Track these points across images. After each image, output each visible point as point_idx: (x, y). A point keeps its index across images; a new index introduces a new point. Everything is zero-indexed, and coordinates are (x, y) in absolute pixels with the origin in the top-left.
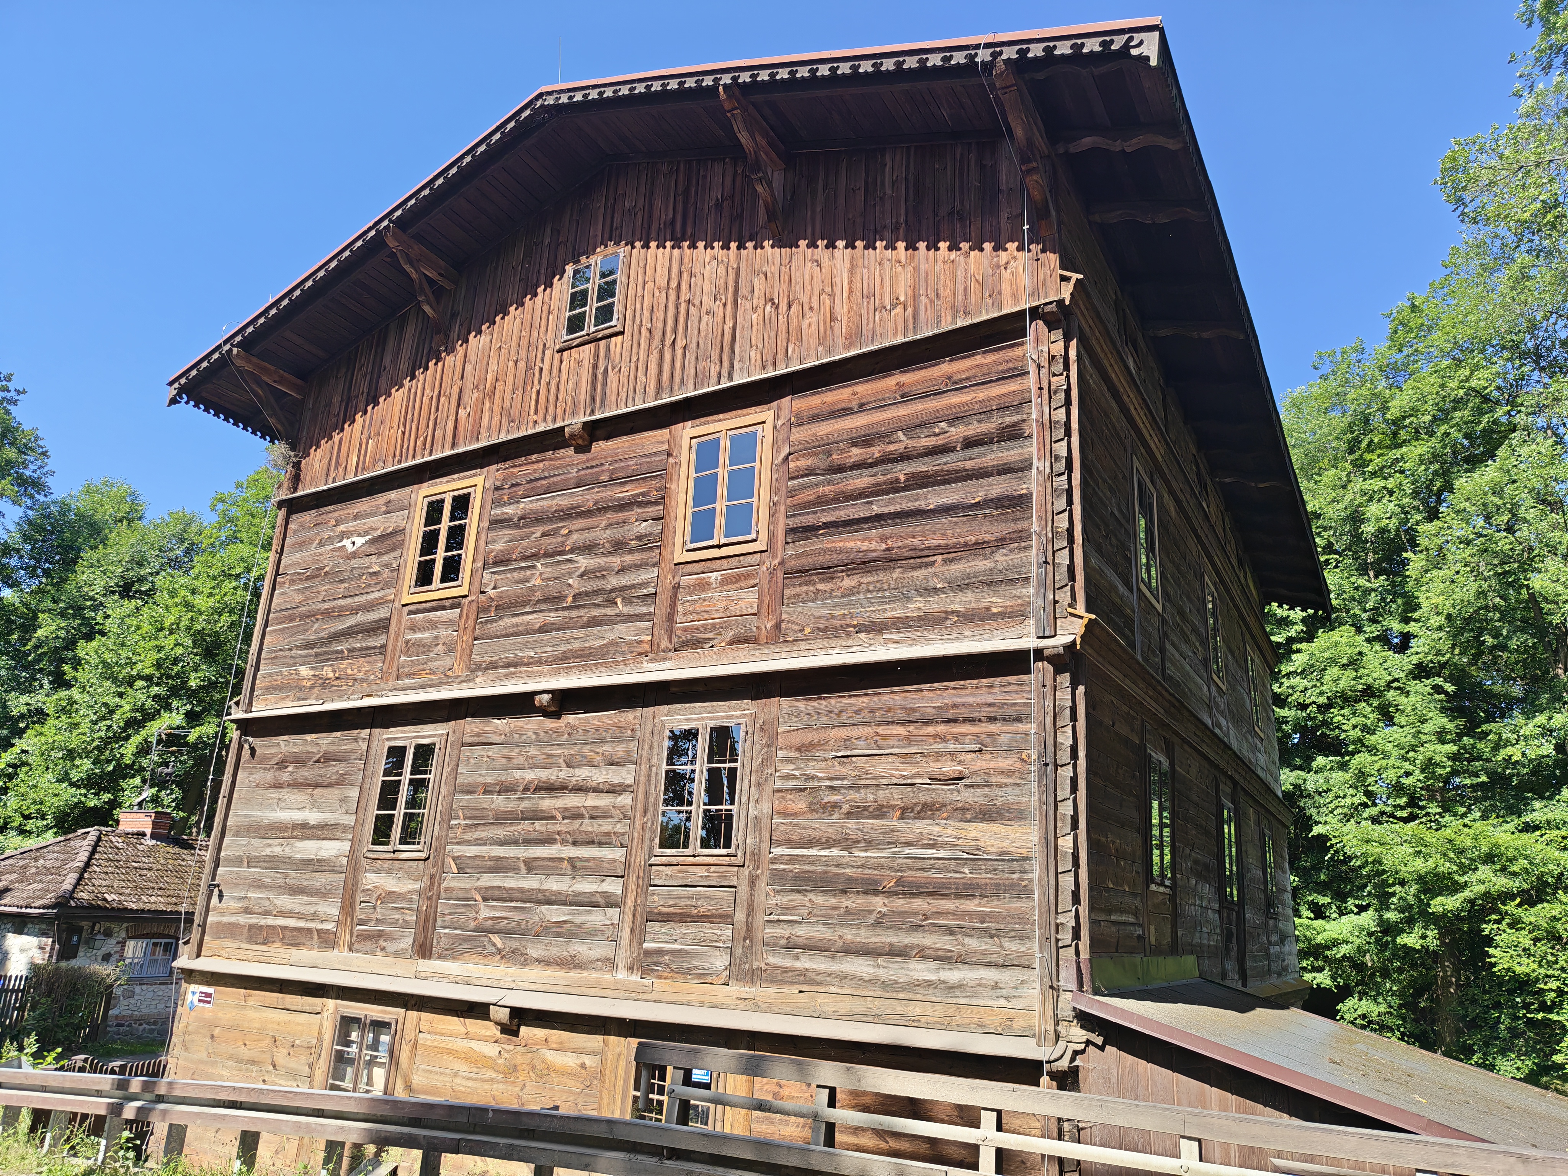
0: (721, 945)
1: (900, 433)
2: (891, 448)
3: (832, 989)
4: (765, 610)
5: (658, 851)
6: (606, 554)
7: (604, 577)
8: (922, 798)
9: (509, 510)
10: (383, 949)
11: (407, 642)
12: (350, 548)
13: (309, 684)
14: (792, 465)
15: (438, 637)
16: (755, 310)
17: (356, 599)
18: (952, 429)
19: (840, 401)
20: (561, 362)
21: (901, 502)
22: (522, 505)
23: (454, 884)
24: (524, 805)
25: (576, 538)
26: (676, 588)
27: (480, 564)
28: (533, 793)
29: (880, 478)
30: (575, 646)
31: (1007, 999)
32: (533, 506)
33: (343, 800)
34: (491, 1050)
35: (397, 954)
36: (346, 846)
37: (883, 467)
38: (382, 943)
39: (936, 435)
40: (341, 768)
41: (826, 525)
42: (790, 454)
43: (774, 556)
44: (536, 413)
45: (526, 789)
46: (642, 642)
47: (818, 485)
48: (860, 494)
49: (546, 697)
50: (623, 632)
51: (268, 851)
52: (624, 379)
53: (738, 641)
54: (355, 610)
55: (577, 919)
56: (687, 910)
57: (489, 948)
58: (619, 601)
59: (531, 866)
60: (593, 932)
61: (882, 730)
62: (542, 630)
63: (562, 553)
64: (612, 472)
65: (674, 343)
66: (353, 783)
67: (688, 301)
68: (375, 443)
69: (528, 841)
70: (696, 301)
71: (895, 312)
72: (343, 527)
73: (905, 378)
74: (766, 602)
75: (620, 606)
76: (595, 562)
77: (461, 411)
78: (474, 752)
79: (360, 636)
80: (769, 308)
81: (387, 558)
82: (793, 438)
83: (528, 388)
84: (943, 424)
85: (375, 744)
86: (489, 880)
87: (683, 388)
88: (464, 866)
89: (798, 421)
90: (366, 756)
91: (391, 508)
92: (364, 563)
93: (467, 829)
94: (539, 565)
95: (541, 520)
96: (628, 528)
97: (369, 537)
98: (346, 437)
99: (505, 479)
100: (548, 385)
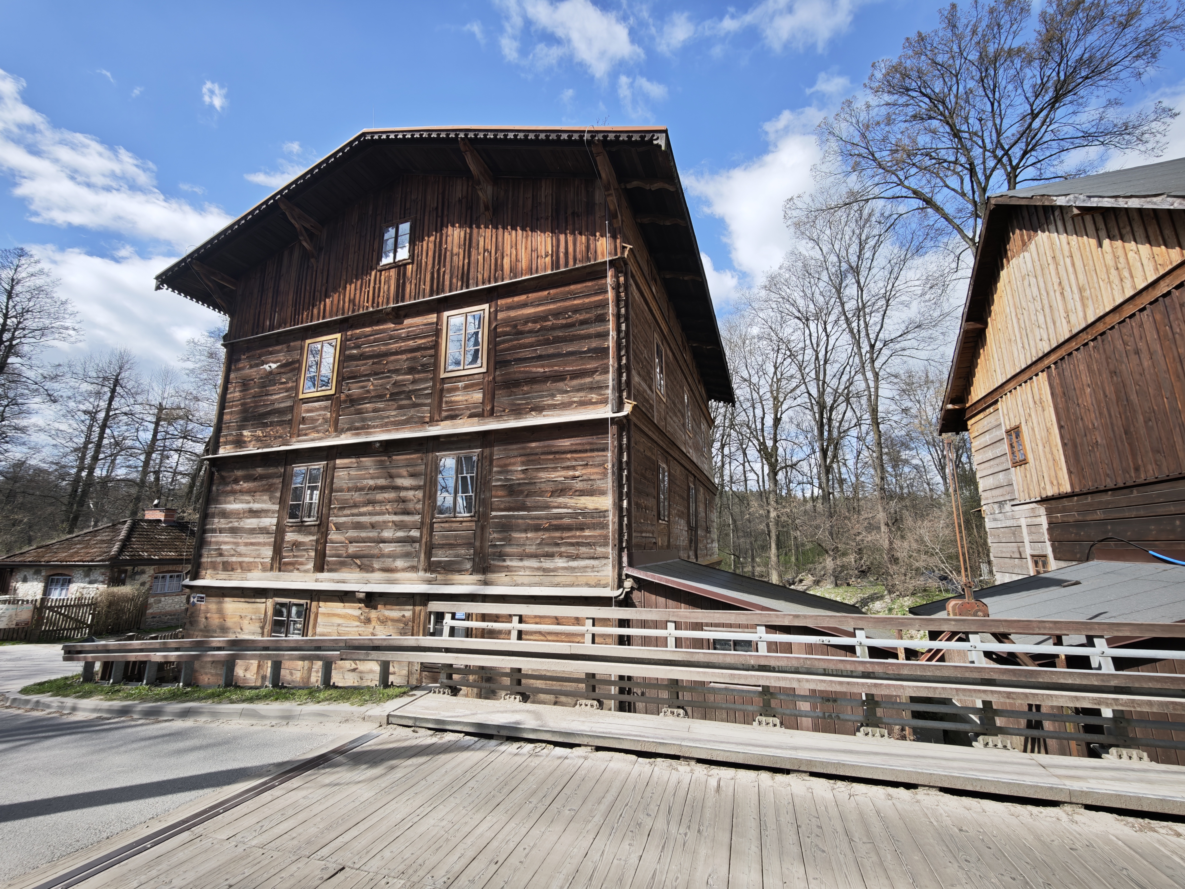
0: (468, 557)
1: (550, 317)
2: (546, 324)
3: (520, 573)
4: (486, 402)
5: (437, 516)
6: (406, 374)
7: (405, 385)
8: (560, 487)
9: (355, 351)
10: (298, 569)
11: (303, 418)
12: (269, 369)
13: (249, 440)
14: (498, 330)
15: (320, 415)
16: (479, 254)
17: (274, 396)
18: (574, 316)
19: (520, 301)
20: (380, 276)
21: (551, 351)
22: (362, 349)
23: (335, 537)
24: (368, 497)
25: (391, 366)
26: (442, 390)
27: (341, 378)
28: (374, 490)
29: (541, 338)
30: (393, 419)
31: (598, 572)
32: (368, 350)
33: (272, 498)
34: (357, 613)
35: (306, 571)
36: (274, 521)
37: (541, 333)
38: (297, 566)
39: (567, 318)
40: (270, 482)
41: (515, 360)
42: (496, 325)
43: (490, 375)
44: (368, 302)
45: (369, 489)
46: (425, 417)
47: (513, 340)
48: (531, 345)
49: (378, 445)
50: (416, 412)
51: (230, 525)
52: (413, 286)
53: (472, 416)
54: (273, 402)
55: (396, 550)
56: (452, 542)
57: (354, 565)
58: (413, 397)
59: (373, 526)
60: (406, 555)
61: (542, 457)
62: (375, 411)
63: (383, 373)
64: (408, 332)
65: (439, 270)
66: (276, 489)
67: (446, 248)
68: (280, 315)
69: (370, 514)
70: (449, 248)
71: (547, 259)
72: (263, 358)
73: (552, 291)
74: (487, 397)
75: (414, 399)
76: (400, 378)
77: (327, 300)
78: (342, 472)
79: (277, 415)
80: (486, 254)
81: (290, 375)
82: (499, 318)
83: (363, 289)
84: (570, 313)
85: (288, 469)
86: (352, 533)
87: (444, 292)
88: (339, 527)
89: (500, 310)
90: (283, 475)
91: (291, 349)
92: (277, 377)
93: (340, 509)
94: (372, 379)
95: (371, 357)
96: (417, 360)
97: (279, 364)
98: (262, 311)
99: (352, 335)
100: (374, 288)
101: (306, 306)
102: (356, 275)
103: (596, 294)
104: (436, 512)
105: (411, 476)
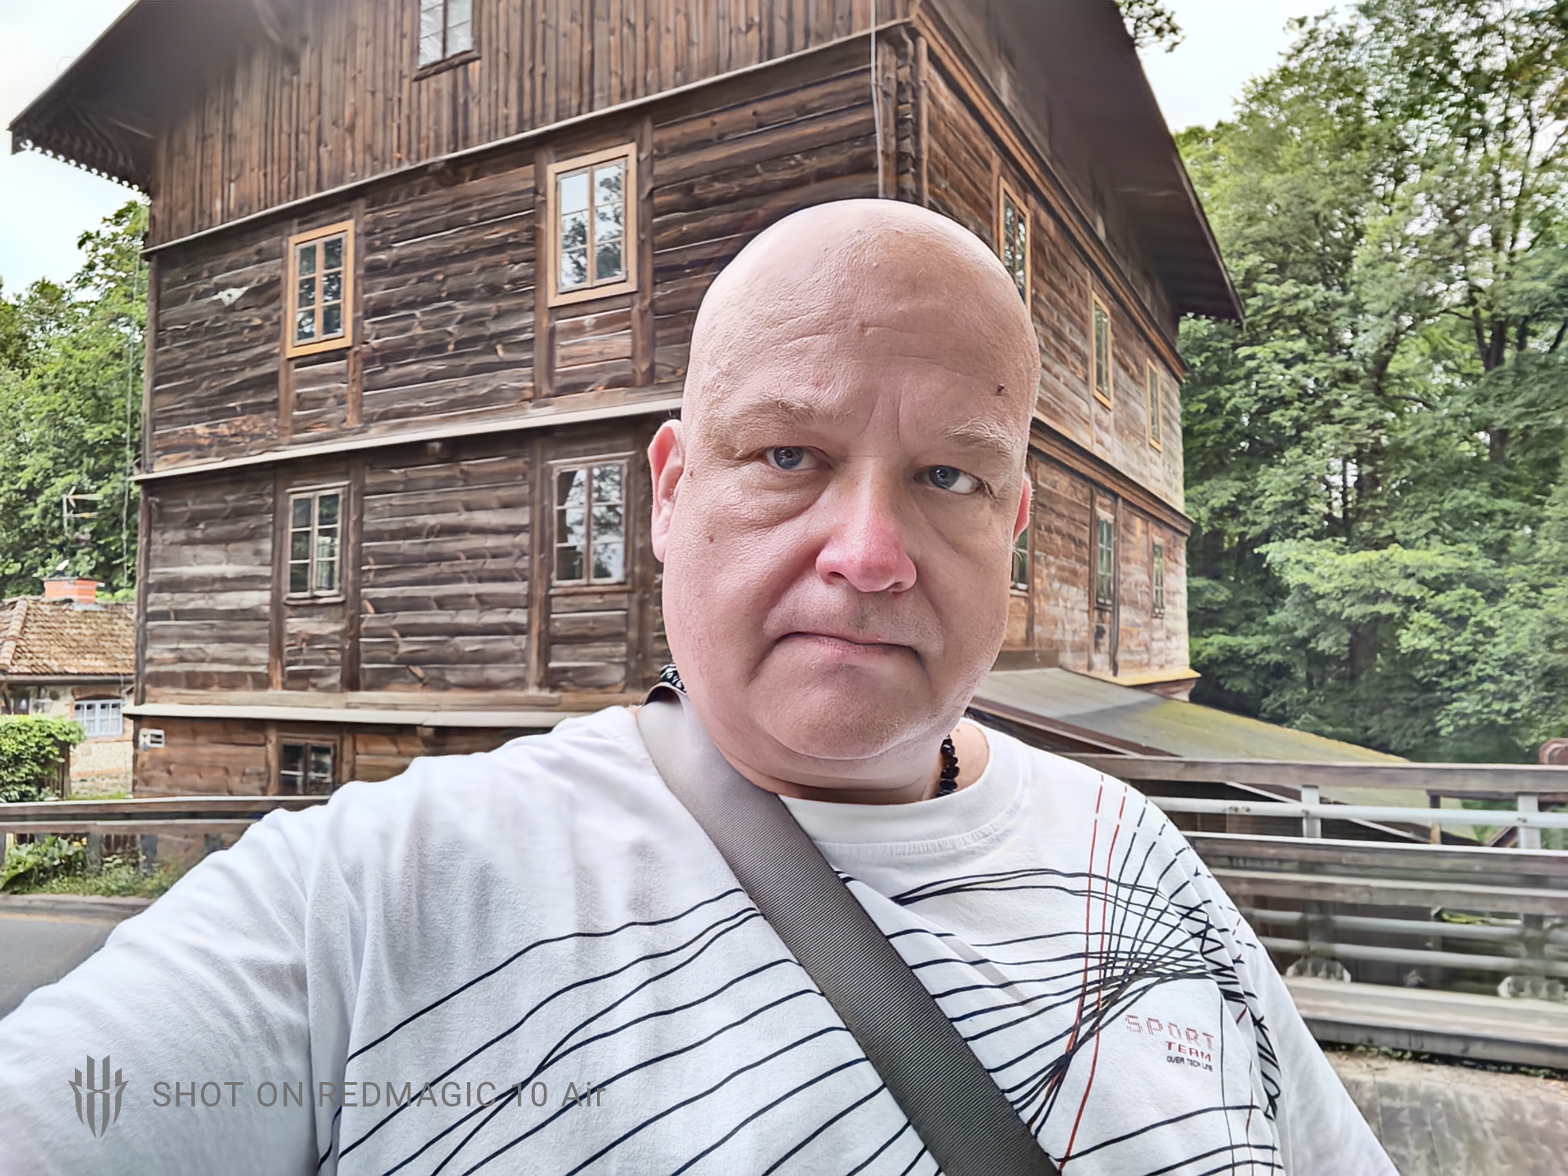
0: (617, 660)
1: (758, 167)
2: (750, 182)
4: (639, 353)
5: (556, 583)
6: (482, 300)
7: (482, 324)
9: (382, 256)
10: (314, 686)
11: (298, 395)
12: (227, 301)
13: (207, 442)
14: (657, 200)
15: (327, 390)
16: (612, 32)
17: (242, 354)
18: (807, 162)
19: (698, 132)
20: (419, 92)
22: (395, 251)
23: (373, 624)
24: (429, 548)
25: (452, 283)
26: (552, 332)
27: (360, 314)
28: (438, 536)
29: (741, 213)
30: (461, 395)
32: (405, 252)
33: (258, 553)
35: (329, 689)
36: (266, 596)
37: (743, 202)
38: (313, 681)
39: (792, 168)
40: (252, 522)
41: (693, 264)
42: (653, 189)
43: (643, 298)
44: (399, 151)
45: (428, 535)
46: (524, 388)
47: (681, 221)
48: (722, 231)
49: (437, 445)
50: (506, 380)
51: (191, 606)
52: (485, 110)
53: (613, 384)
54: (242, 366)
55: (489, 647)
56: (585, 631)
57: (411, 678)
59: (442, 603)
60: (503, 658)
62: (429, 378)
63: (440, 300)
64: (482, 211)
65: (532, 70)
66: (264, 536)
67: (544, 22)
68: (237, 187)
69: (436, 581)
70: (552, 22)
71: (750, 35)
72: (216, 279)
73: (761, 107)
74: (640, 344)
75: (501, 353)
76: (473, 308)
77: (322, 149)
78: (377, 502)
79: (251, 392)
80: (626, 30)
81: (267, 310)
82: (656, 172)
83: (389, 122)
84: (798, 156)
85: (280, 498)
86: (404, 618)
87: (544, 120)
88: (379, 606)
89: (660, 153)
90: (273, 510)
91: (263, 257)
92: (244, 316)
93: (379, 573)
94: (417, 313)
95: (413, 266)
96: (501, 271)
97: (245, 289)
98: (206, 180)
99: (376, 222)
100: (409, 118)
101: (284, 165)
102: (373, 93)
103: (851, 109)
104: (554, 575)
105: (506, 505)
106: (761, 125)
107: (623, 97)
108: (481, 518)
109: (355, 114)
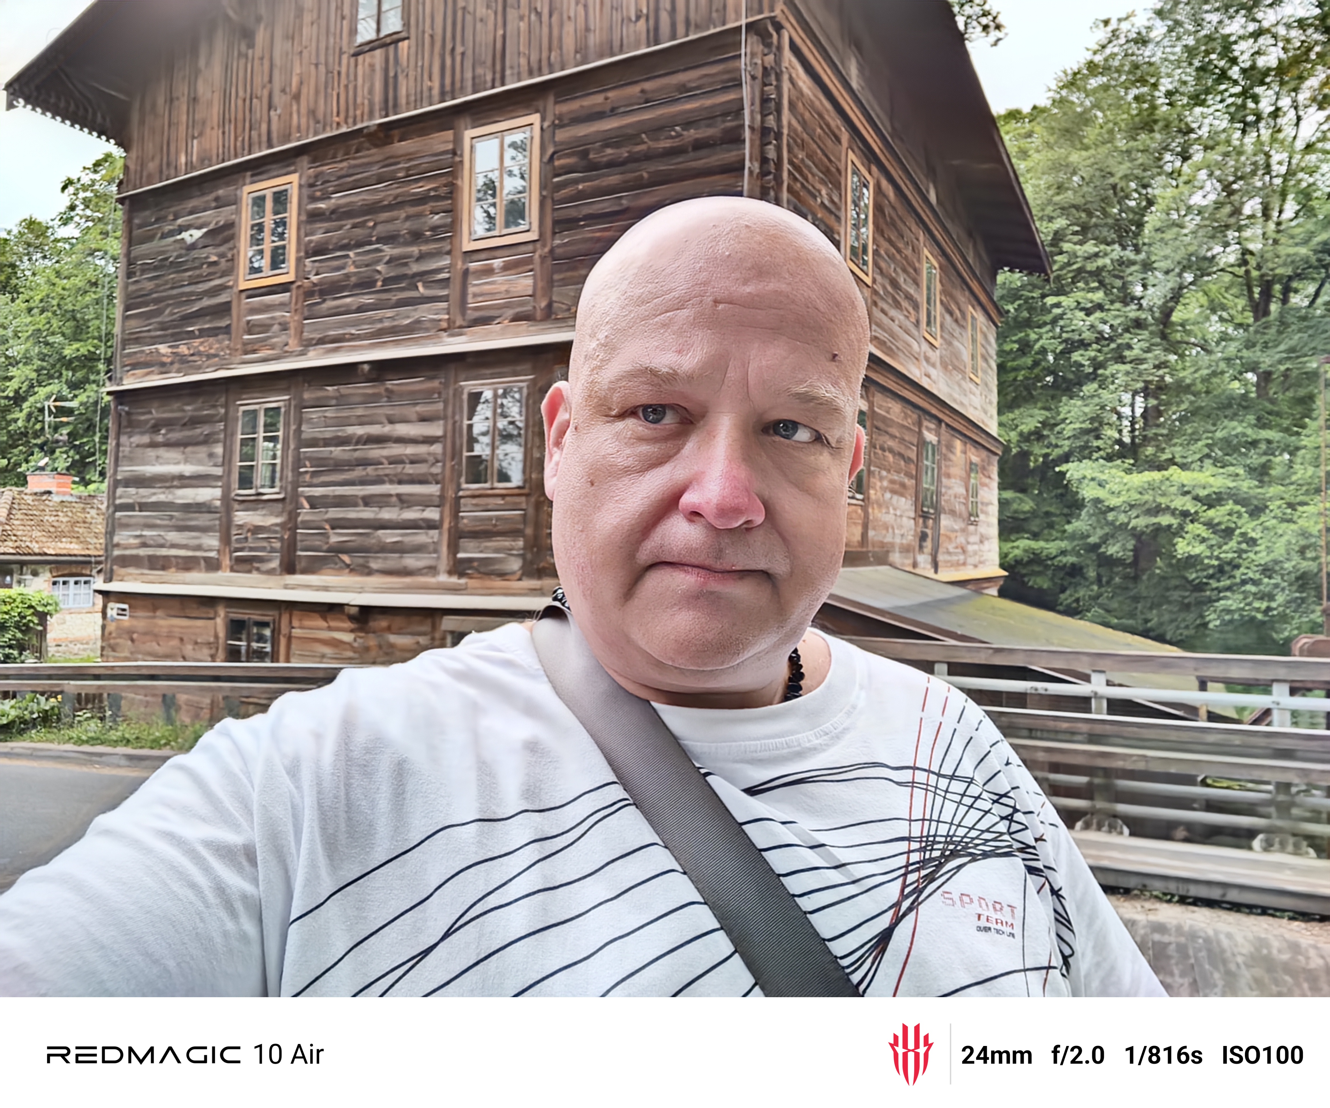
0: (515, 552)
1: (643, 136)
2: (637, 148)
4: (539, 293)
5: (465, 486)
6: (407, 244)
7: (406, 264)
9: (322, 205)
10: (258, 568)
11: (248, 322)
12: (189, 240)
13: (169, 360)
14: (557, 163)
15: (272, 318)
16: (521, 18)
17: (200, 286)
18: (685, 133)
19: (595, 105)
20: (356, 65)
22: (333, 201)
23: (308, 518)
24: (357, 454)
25: (381, 229)
26: (466, 273)
27: (302, 254)
28: (365, 444)
29: (628, 176)
30: (387, 324)
32: (342, 201)
33: (211, 455)
34: (349, 636)
35: (270, 572)
36: (218, 492)
37: (630, 166)
38: (257, 565)
39: (672, 137)
40: (206, 429)
41: (586, 217)
42: (554, 154)
43: (544, 246)
44: (338, 115)
45: (357, 443)
46: (440, 320)
47: (579, 180)
48: (613, 190)
49: (366, 367)
50: (425, 312)
51: (153, 499)
52: (412, 82)
53: (517, 318)
54: (201, 296)
55: (407, 539)
56: (488, 527)
57: (340, 564)
58: (420, 285)
59: (367, 501)
60: (418, 549)
62: (360, 309)
63: (370, 243)
64: (408, 169)
65: (453, 49)
66: (217, 441)
67: (464, 9)
68: (200, 143)
69: (363, 482)
70: (471, 9)
71: (639, 24)
72: (180, 221)
73: (648, 86)
74: (540, 284)
75: (421, 289)
76: (397, 251)
77: (272, 113)
78: (313, 414)
79: (208, 318)
80: (533, 17)
81: (222, 249)
82: (557, 139)
83: (329, 90)
84: (678, 128)
85: (231, 409)
86: (334, 513)
87: (463, 92)
88: (314, 503)
89: (561, 123)
90: (225, 419)
91: (220, 203)
92: (203, 253)
93: (314, 474)
94: (351, 254)
95: (349, 214)
96: (423, 220)
97: (205, 230)
98: (173, 137)
99: (317, 176)
100: (346, 87)
101: (240, 125)
102: (317, 65)
103: (725, 89)
104: (463, 479)
105: (423, 419)
106: (648, 101)
107: (531, 74)
108: (402, 430)
109: (301, 83)
